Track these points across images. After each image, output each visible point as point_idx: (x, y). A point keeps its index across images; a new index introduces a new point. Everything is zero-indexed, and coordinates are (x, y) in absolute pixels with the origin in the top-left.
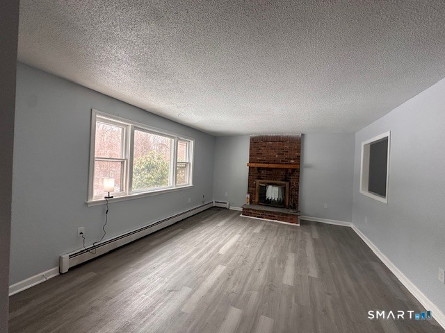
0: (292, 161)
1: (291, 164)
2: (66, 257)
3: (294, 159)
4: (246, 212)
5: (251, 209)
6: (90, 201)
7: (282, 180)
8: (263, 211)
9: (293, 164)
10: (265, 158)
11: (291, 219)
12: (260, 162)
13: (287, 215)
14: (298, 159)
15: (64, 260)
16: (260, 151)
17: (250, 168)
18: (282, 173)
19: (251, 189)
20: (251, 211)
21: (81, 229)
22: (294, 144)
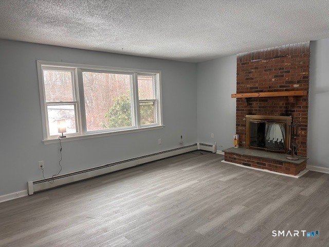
0: (296, 86)
1: (293, 89)
2: (31, 183)
3: (298, 82)
4: (230, 156)
5: (234, 154)
6: (45, 140)
7: (282, 115)
8: (250, 157)
9: (297, 89)
10: (257, 85)
11: (287, 169)
12: (251, 90)
13: (281, 163)
14: (305, 81)
15: (29, 185)
16: (251, 76)
17: (238, 100)
18: (281, 103)
19: (240, 128)
20: (235, 156)
21: (41, 162)
22: (298, 59)
